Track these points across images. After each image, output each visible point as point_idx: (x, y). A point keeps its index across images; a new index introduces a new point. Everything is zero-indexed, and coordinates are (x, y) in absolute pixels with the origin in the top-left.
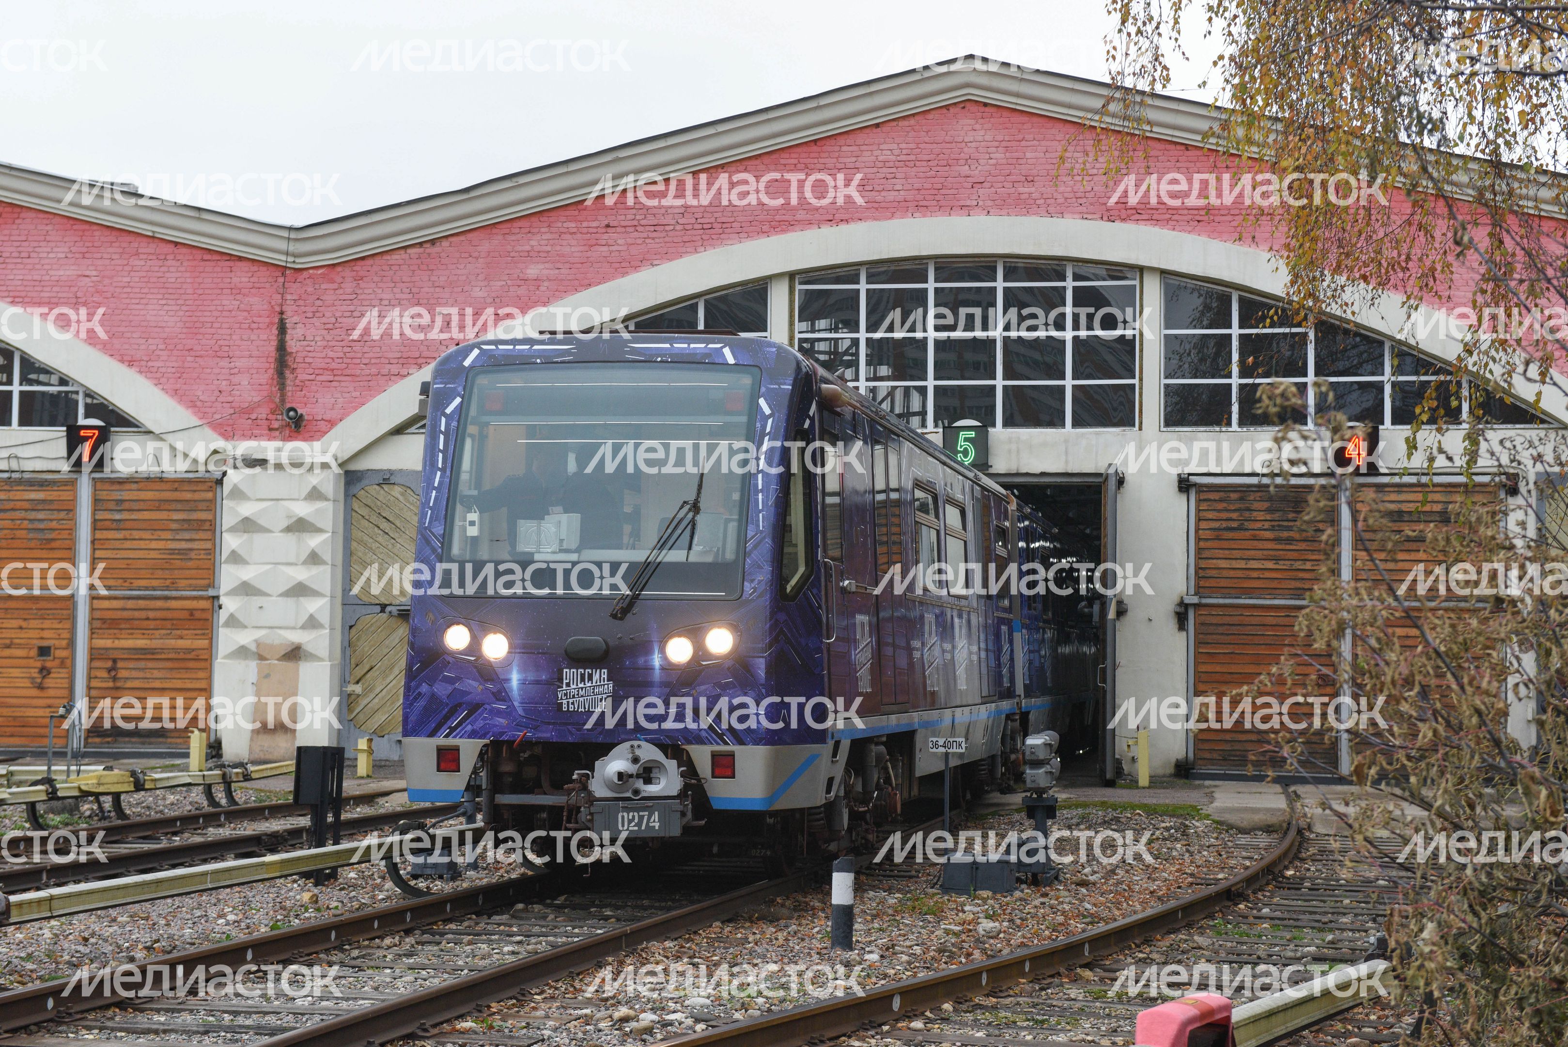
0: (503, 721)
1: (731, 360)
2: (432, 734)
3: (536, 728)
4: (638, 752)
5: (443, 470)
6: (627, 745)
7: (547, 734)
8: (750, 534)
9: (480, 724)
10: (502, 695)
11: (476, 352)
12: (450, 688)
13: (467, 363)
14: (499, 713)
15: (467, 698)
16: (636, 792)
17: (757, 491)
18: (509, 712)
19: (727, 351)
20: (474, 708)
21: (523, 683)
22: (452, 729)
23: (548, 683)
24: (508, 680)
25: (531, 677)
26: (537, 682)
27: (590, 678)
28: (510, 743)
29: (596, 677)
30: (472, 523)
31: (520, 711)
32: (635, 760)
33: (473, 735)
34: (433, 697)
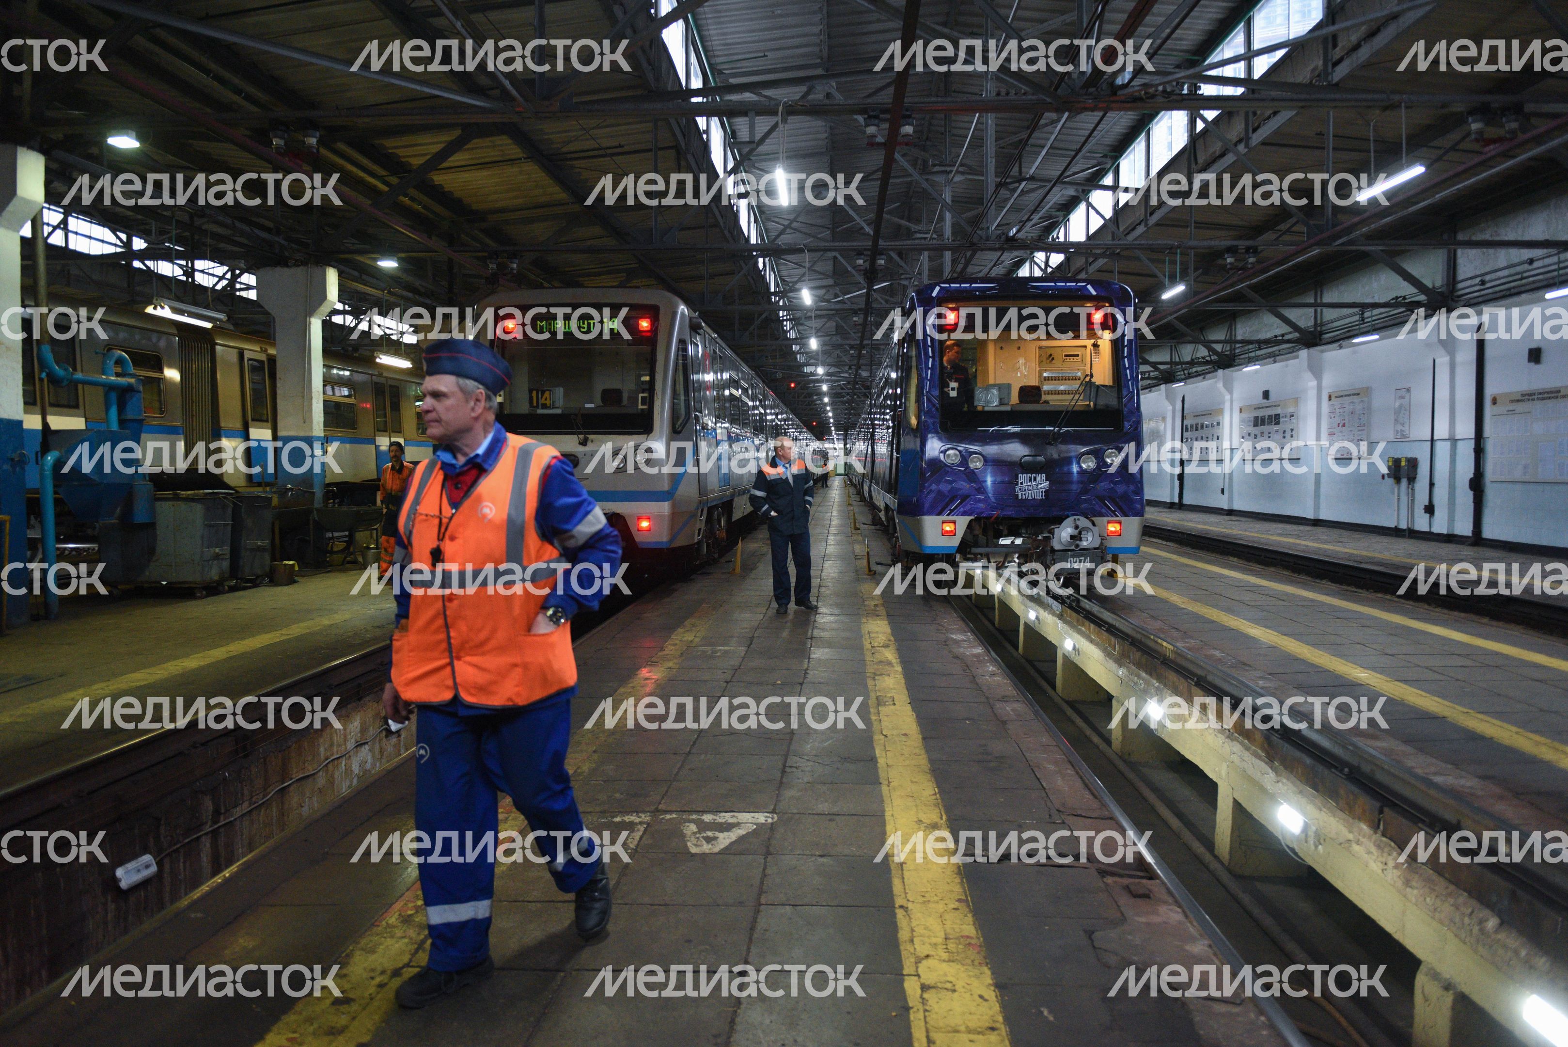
0: (981, 505)
1: (1094, 293)
2: (939, 514)
3: (1002, 509)
4: (1078, 523)
5: (933, 357)
6: (1071, 519)
7: (1010, 512)
8: (1125, 393)
9: (968, 507)
10: (981, 489)
11: (937, 289)
12: (949, 487)
13: (934, 294)
14: (980, 501)
15: (960, 493)
16: (1077, 546)
17: (1126, 369)
18: (986, 500)
19: (1089, 287)
20: (964, 498)
21: (994, 483)
22: (952, 511)
23: (1009, 483)
24: (985, 481)
25: (999, 479)
26: (1003, 482)
27: (1035, 479)
28: (988, 518)
29: (1038, 479)
30: (953, 389)
31: (993, 500)
32: (1077, 527)
33: (964, 514)
34: (939, 492)
